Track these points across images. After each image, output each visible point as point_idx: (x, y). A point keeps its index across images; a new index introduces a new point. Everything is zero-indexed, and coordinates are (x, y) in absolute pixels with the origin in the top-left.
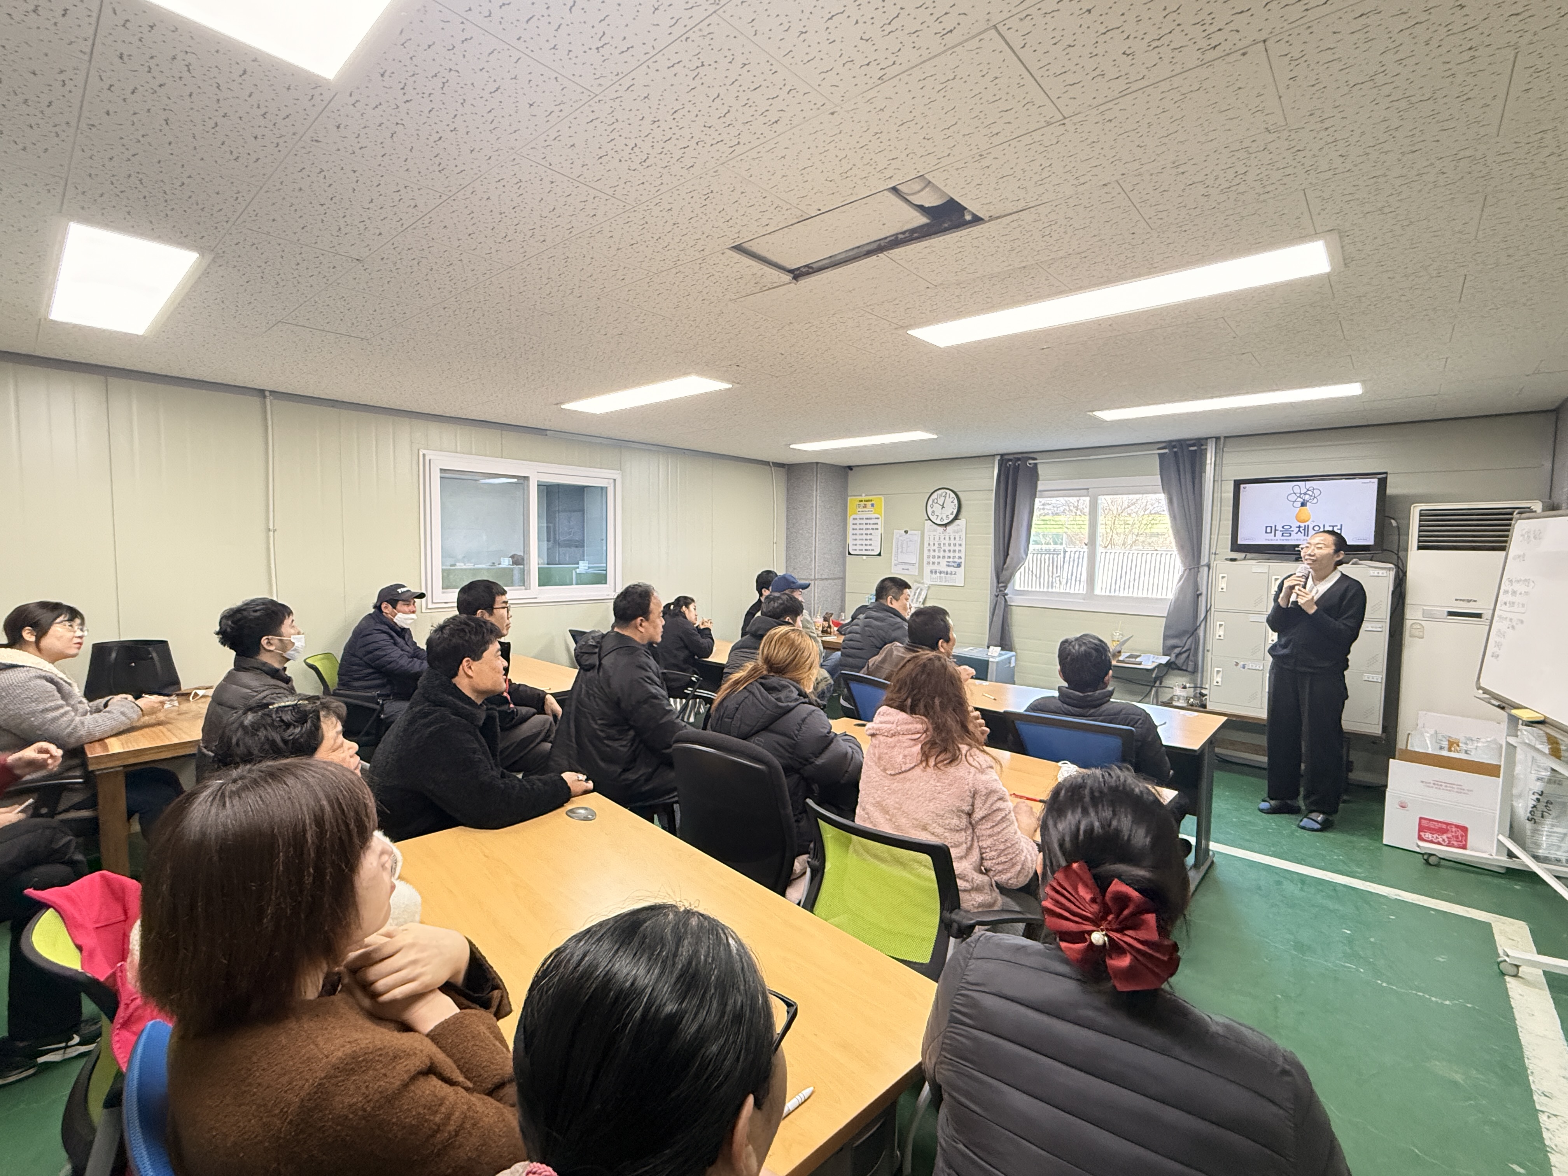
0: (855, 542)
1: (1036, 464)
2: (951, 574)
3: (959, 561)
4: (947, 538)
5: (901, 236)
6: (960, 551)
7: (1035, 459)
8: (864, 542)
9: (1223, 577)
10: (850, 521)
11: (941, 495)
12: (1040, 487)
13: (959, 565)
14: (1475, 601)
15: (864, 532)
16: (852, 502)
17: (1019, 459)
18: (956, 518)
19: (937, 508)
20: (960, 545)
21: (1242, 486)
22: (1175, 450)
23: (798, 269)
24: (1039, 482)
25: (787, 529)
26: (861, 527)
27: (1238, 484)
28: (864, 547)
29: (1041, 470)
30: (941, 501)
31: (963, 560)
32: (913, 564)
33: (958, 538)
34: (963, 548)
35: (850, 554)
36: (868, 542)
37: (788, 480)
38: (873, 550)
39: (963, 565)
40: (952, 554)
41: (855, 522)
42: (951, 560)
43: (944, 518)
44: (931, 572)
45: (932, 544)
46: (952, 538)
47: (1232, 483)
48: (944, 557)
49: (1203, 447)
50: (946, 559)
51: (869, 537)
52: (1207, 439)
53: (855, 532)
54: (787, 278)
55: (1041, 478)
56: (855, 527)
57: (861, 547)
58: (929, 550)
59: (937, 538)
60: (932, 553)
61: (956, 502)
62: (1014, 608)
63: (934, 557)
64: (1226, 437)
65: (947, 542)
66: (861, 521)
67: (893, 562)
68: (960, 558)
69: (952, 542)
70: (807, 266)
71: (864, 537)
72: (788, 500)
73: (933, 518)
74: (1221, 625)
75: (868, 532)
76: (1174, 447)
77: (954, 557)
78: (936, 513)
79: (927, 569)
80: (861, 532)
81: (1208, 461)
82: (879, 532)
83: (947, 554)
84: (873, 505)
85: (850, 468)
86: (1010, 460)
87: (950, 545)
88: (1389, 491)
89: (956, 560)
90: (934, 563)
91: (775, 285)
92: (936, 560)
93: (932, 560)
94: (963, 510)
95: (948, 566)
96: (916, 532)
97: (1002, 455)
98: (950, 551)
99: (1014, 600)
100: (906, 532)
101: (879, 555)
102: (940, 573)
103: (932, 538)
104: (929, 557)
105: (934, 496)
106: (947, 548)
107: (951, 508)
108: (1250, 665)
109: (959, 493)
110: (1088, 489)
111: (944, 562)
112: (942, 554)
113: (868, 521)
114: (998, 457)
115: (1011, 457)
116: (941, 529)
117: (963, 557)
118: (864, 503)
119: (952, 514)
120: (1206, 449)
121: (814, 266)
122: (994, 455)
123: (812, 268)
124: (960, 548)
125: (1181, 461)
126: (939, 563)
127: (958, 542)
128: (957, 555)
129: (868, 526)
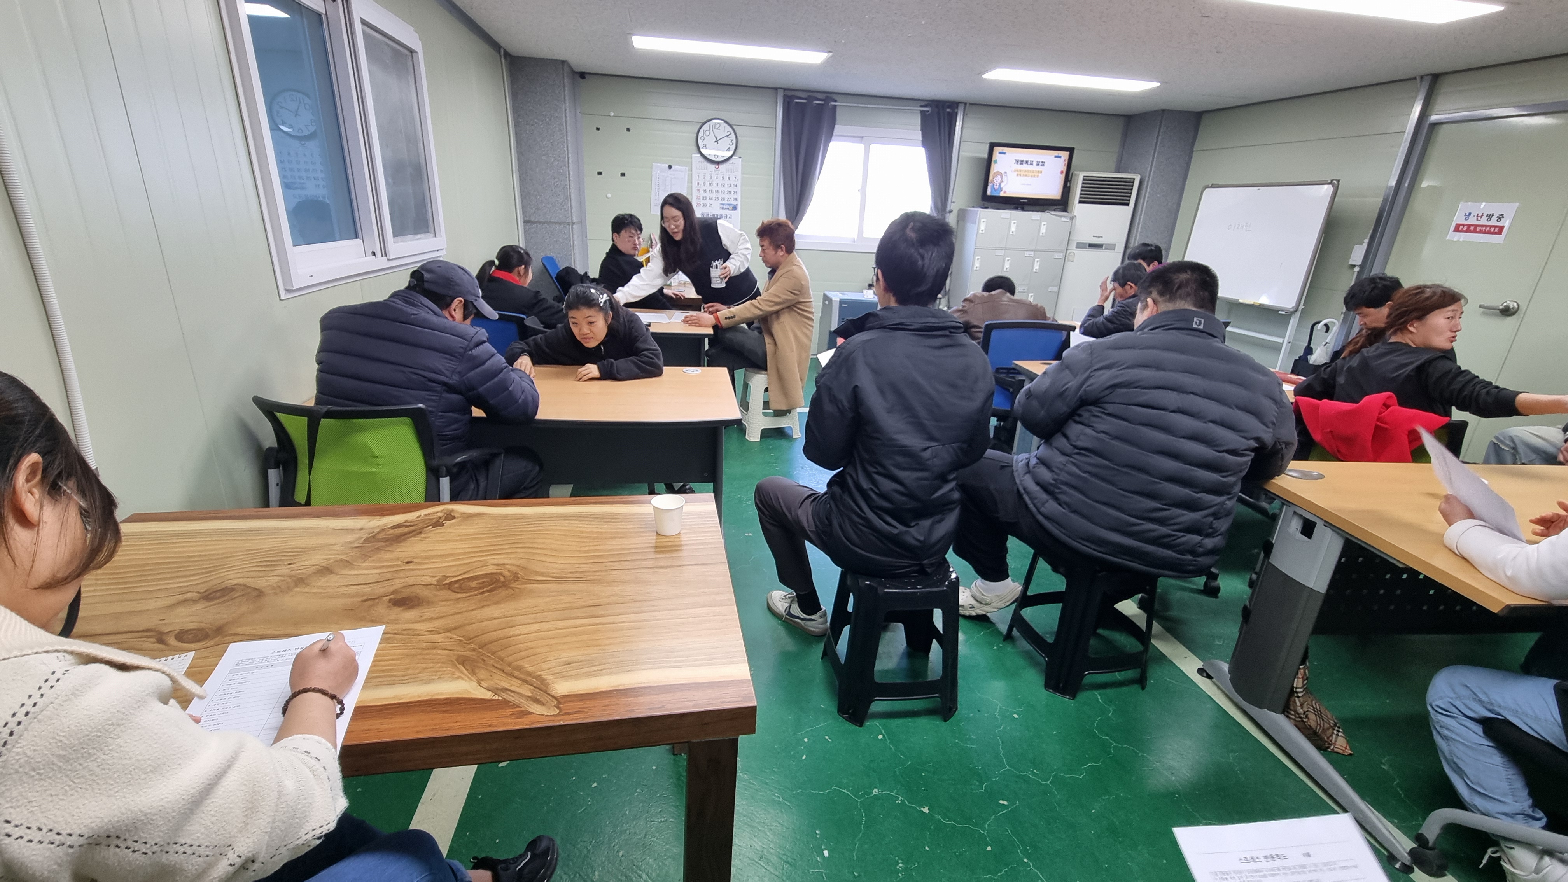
3: (735, 203)
4: (720, 177)
9: (983, 222)
11: (714, 127)
13: (735, 208)
18: (733, 155)
19: (710, 141)
20: (736, 185)
21: (995, 148)
22: (931, 108)
27: (992, 146)
30: (714, 134)
31: (738, 202)
33: (732, 178)
34: (739, 189)
39: (739, 207)
40: (726, 196)
42: (726, 202)
43: (719, 154)
45: (700, 183)
46: (726, 178)
47: (986, 144)
48: (714, 198)
49: (955, 109)
50: (720, 202)
52: (958, 103)
58: (699, 190)
59: (706, 177)
60: (702, 194)
61: (733, 136)
63: (705, 198)
64: (971, 104)
65: (720, 182)
68: (736, 200)
69: (726, 182)
73: (707, 153)
76: (935, 106)
77: (726, 198)
78: (709, 148)
81: (958, 124)
83: (720, 195)
85: (586, 75)
86: (796, 97)
87: (723, 185)
88: (1073, 162)
89: (732, 202)
90: (705, 205)
92: (708, 202)
93: (702, 202)
94: (740, 148)
95: (723, 208)
96: (683, 168)
97: (785, 89)
98: (724, 191)
100: (670, 167)
103: (700, 176)
105: (706, 127)
106: (720, 189)
107: (727, 144)
109: (735, 127)
110: (863, 137)
111: (717, 204)
112: (714, 195)
114: (784, 92)
115: (795, 94)
116: (712, 167)
117: (739, 199)
119: (730, 149)
120: (957, 112)
122: (779, 89)
124: (735, 189)
126: (711, 205)
127: (733, 183)
128: (732, 196)
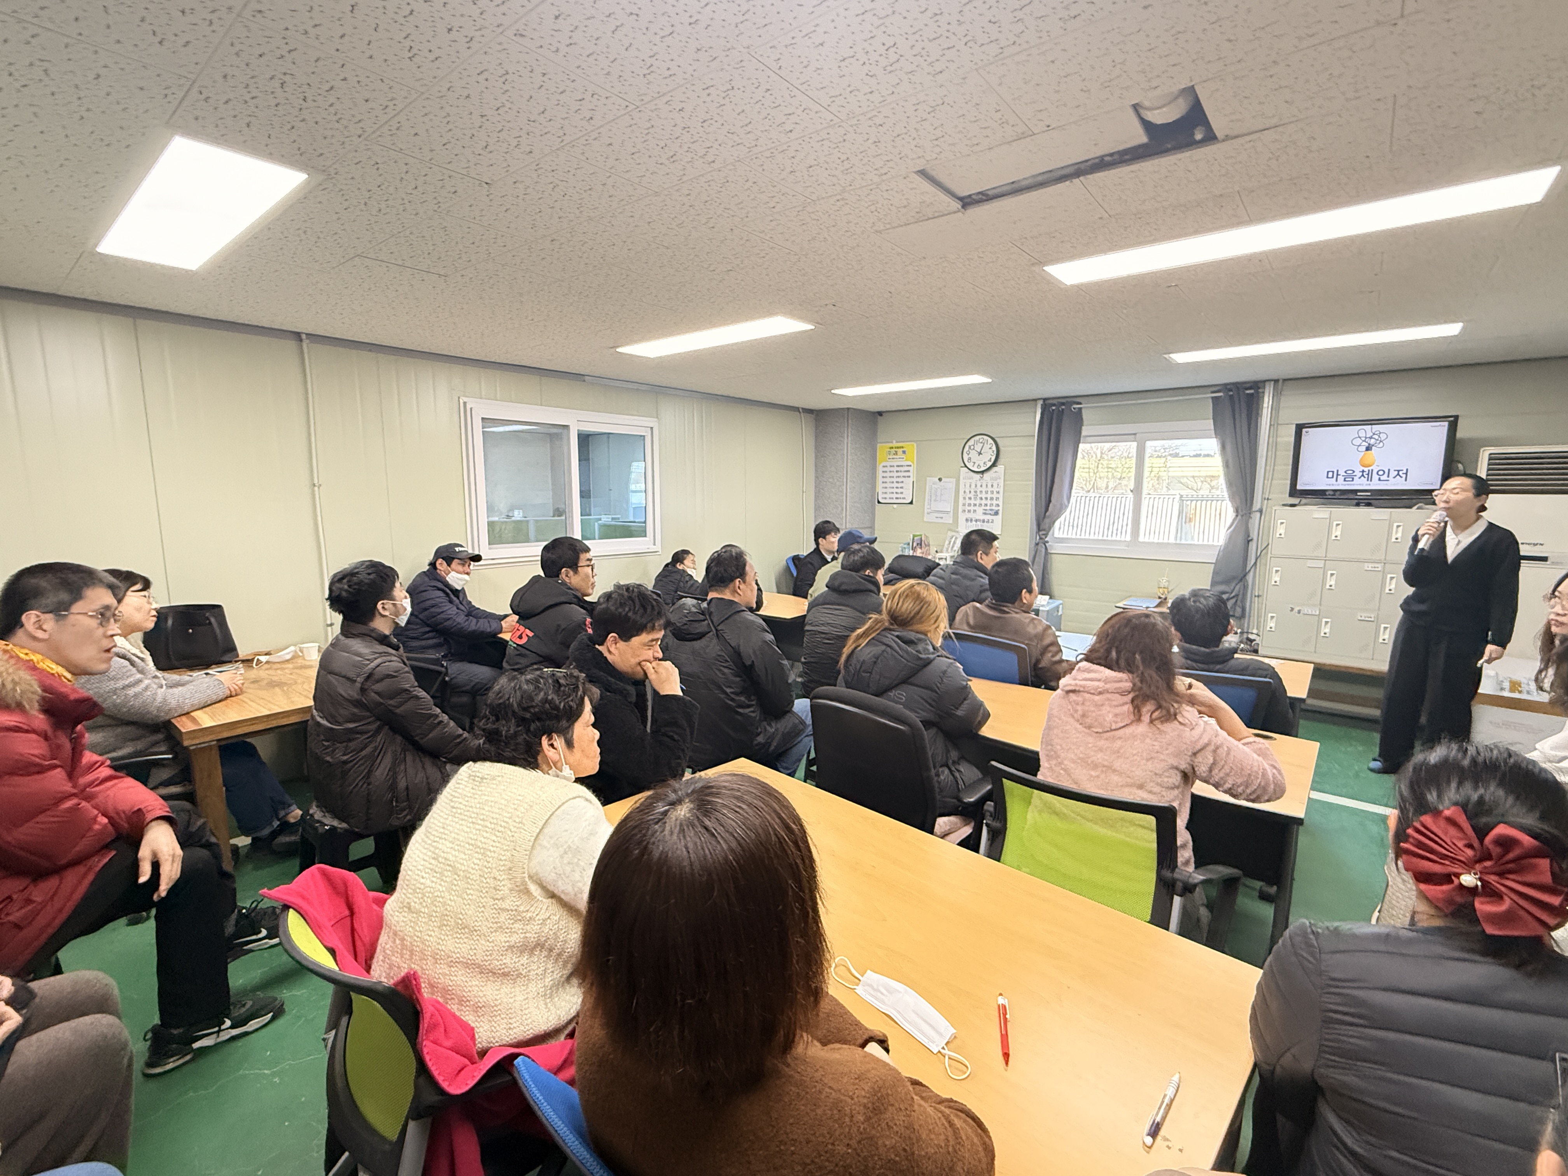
0: (885, 490)
1: (1080, 409)
2: (988, 522)
3: (997, 508)
4: (984, 486)
5: (1107, 159)
6: (997, 499)
7: (1080, 403)
8: (895, 490)
9: (1282, 523)
10: (880, 469)
11: (978, 441)
12: (1084, 432)
13: (996, 513)
14: (1542, 545)
15: (895, 480)
16: (882, 449)
17: (1063, 404)
18: (994, 465)
19: (974, 454)
20: (998, 492)
21: (1304, 430)
22: (1231, 393)
23: (970, 196)
24: (1084, 428)
25: (817, 477)
26: (891, 474)
27: (1300, 428)
28: (895, 496)
29: (1085, 414)
30: (978, 447)
31: (1000, 508)
32: (947, 512)
33: (995, 485)
34: (1001, 496)
35: (879, 502)
36: (899, 490)
37: (817, 428)
38: (904, 498)
39: (1000, 512)
40: (989, 502)
41: (885, 469)
42: (988, 508)
43: (982, 465)
44: (967, 520)
45: (967, 491)
46: (989, 486)
47: (1294, 426)
48: (981, 505)
49: (1260, 390)
50: (983, 507)
51: (900, 485)
52: (1265, 381)
53: (885, 480)
54: (957, 205)
55: (1085, 422)
56: (885, 475)
57: (892, 496)
58: (964, 498)
59: (973, 486)
60: (968, 501)
61: (994, 448)
62: (1053, 556)
63: (970, 505)
64: (1285, 380)
65: (984, 489)
66: (892, 469)
67: (926, 511)
68: (998, 505)
69: (990, 489)
70: (979, 193)
71: (895, 485)
72: (816, 447)
73: (970, 465)
74: (1277, 571)
75: (900, 480)
76: (1231, 390)
77: (991, 505)
78: (972, 460)
79: (962, 517)
80: (892, 480)
81: (1265, 405)
82: (911, 480)
83: (983, 502)
84: (904, 452)
85: (880, 414)
86: (1054, 405)
87: (987, 492)
88: (1460, 434)
89: (994, 508)
90: (969, 511)
91: (936, 214)
92: (972, 508)
93: (967, 508)
94: (1001, 455)
95: (985, 514)
96: (951, 480)
97: (1045, 400)
98: (986, 498)
99: (1055, 548)
100: (940, 480)
101: (911, 503)
102: (976, 521)
103: (968, 486)
104: (964, 505)
105: (971, 442)
106: (984, 496)
107: (989, 455)
108: (1306, 610)
109: (997, 439)
110: (1135, 434)
111: (980, 510)
112: (978, 502)
113: (899, 469)
114: (1041, 402)
115: (1055, 402)
116: (978, 476)
117: (1001, 504)
118: (894, 451)
119: (990, 460)
120: (1264, 393)
121: (990, 193)
122: (1035, 400)
123: (987, 195)
124: (998, 496)
125: (1237, 406)
126: (975, 511)
127: (995, 489)
128: (995, 502)
129: (899, 474)
